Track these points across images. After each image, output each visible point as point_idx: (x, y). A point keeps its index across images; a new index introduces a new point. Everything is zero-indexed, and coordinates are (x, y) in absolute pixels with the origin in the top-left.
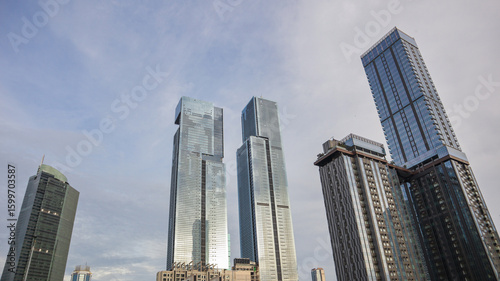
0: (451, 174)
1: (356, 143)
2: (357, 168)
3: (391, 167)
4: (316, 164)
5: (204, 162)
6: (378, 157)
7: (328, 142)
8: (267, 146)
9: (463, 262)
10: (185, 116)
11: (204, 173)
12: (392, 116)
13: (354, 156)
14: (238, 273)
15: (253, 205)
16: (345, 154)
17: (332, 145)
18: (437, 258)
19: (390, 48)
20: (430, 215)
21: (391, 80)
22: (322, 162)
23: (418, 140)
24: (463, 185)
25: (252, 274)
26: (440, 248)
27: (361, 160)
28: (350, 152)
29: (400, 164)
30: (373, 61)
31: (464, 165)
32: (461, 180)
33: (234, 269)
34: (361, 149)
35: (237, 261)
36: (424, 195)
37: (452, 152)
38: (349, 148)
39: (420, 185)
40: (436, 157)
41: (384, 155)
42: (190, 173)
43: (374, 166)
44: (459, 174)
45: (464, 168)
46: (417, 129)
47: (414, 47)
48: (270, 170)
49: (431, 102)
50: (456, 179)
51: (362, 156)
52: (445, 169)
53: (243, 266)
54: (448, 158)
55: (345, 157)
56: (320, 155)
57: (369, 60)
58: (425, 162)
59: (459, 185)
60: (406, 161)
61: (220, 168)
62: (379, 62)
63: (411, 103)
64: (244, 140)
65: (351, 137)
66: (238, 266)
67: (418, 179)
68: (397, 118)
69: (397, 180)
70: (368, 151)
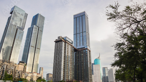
0: (86, 53)
1: (67, 39)
2: (65, 46)
3: (73, 47)
4: (55, 42)
5: (17, 29)
6: (71, 44)
7: (59, 37)
8: (39, 29)
9: (83, 74)
10: (15, 12)
11: (16, 33)
12: (77, 34)
13: (65, 42)
14: (20, 65)
15: (29, 46)
16: (63, 41)
17: (60, 38)
18: (77, 72)
19: (82, 16)
20: (79, 61)
21: (79, 24)
22: (56, 42)
23: (82, 42)
24: (88, 56)
25: (24, 66)
26: (79, 70)
27: (67, 44)
28: (64, 41)
29: (75, 47)
30: (76, 18)
31: (90, 51)
32: (88, 55)
33: (19, 64)
34: (67, 41)
35: (20, 62)
36: (79, 56)
37: (88, 48)
38: (65, 40)
39: (79, 53)
40: (84, 48)
41: (72, 44)
42: (12, 31)
43: (70, 46)
44: (88, 53)
45: (89, 52)
46: (82, 39)
47: (87, 18)
48: (37, 37)
49: (87, 34)
50: (87, 54)
51: (67, 43)
52: (85, 51)
53: (22, 64)
54: (87, 49)
55: (63, 42)
56: (56, 40)
57: (75, 17)
58: (81, 48)
59: (87, 56)
60: (77, 46)
61: (22, 32)
62: (78, 18)
63: (82, 32)
64: (32, 25)
65: (66, 37)
66: (20, 64)
67: (79, 52)
68: (78, 35)
69: (74, 51)
70: (69, 42)
